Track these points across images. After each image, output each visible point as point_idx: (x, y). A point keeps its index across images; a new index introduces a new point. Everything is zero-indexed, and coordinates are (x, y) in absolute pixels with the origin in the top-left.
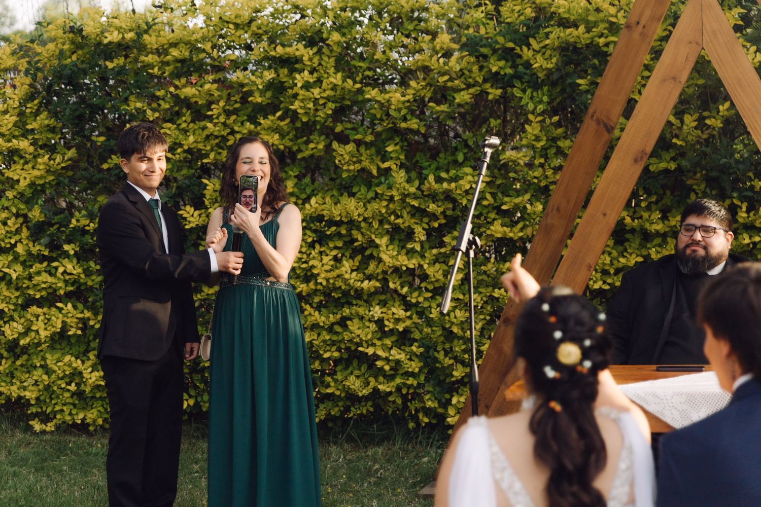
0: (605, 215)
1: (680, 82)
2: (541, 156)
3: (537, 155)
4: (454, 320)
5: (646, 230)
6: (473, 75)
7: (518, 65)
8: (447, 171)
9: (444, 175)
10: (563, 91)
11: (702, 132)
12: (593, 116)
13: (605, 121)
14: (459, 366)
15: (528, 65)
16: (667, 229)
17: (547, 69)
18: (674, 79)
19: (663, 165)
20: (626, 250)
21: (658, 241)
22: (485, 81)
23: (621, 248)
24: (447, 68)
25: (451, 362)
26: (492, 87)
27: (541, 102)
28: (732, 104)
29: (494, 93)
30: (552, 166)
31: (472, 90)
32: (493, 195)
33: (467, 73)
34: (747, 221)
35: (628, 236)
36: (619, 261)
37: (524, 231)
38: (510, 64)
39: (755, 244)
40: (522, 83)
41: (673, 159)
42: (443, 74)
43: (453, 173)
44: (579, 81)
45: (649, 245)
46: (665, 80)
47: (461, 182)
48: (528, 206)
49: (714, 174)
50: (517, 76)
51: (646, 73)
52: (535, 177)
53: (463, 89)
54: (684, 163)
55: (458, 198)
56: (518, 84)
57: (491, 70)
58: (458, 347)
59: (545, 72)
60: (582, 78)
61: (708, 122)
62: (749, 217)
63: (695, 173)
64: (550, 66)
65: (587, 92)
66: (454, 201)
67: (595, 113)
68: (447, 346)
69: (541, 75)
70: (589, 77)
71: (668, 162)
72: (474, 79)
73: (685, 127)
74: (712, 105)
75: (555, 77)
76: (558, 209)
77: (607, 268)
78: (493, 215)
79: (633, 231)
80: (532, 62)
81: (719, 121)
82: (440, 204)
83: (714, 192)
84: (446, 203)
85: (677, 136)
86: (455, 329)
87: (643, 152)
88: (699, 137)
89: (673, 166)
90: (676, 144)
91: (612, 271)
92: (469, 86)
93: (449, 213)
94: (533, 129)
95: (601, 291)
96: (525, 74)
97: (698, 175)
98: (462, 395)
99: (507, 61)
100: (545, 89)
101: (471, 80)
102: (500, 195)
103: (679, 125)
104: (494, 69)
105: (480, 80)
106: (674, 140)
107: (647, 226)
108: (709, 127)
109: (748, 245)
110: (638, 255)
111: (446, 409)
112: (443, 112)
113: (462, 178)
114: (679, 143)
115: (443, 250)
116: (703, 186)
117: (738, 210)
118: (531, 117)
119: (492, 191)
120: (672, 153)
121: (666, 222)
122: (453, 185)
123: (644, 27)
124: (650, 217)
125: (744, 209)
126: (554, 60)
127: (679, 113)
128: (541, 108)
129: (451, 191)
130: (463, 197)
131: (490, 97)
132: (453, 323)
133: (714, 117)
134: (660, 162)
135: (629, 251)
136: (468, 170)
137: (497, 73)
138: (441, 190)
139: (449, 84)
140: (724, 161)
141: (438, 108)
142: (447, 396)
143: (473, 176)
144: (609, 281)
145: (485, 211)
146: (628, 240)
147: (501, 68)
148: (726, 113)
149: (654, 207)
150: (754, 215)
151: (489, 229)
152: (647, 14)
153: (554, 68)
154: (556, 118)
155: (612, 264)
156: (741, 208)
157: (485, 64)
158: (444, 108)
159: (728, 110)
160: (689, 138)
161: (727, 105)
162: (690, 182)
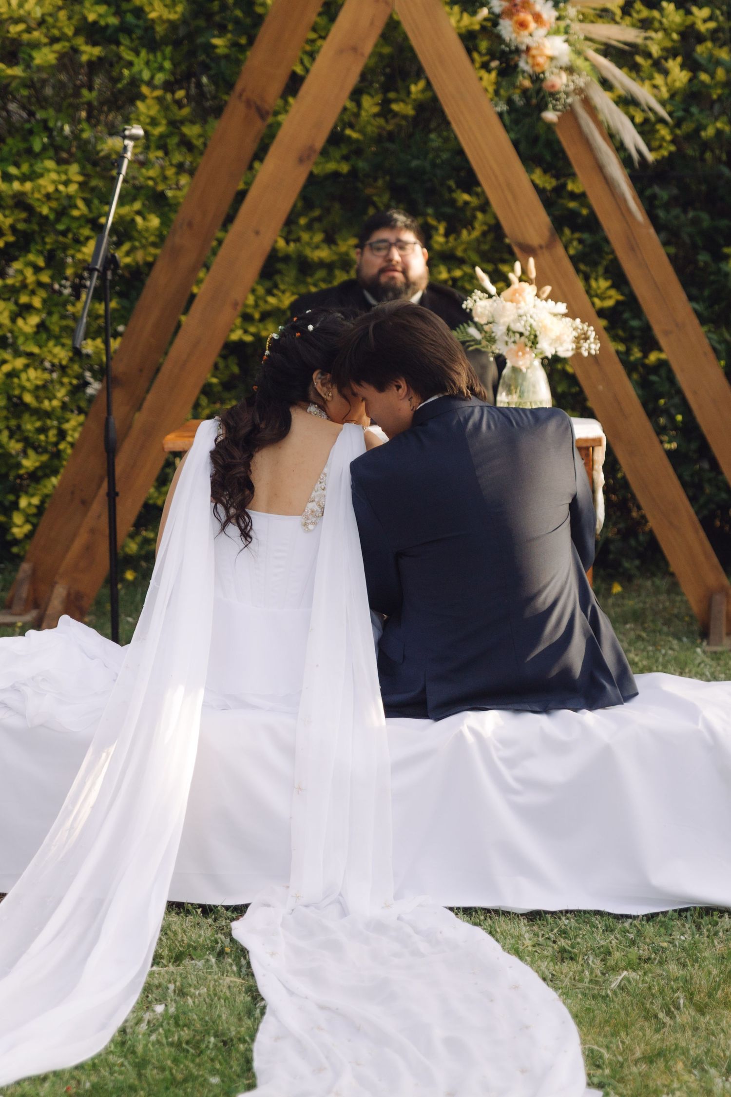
0: (257, 233)
1: (362, 55)
2: (159, 147)
3: (153, 145)
4: (28, 385)
5: (306, 258)
6: (59, 24)
7: (125, 12)
8: (17, 165)
9: (13, 170)
10: (192, 53)
11: (387, 121)
12: (240, 95)
13: (258, 103)
14: (31, 452)
15: (139, 12)
16: (335, 258)
17: (169, 21)
18: (354, 49)
19: (331, 166)
20: (276, 286)
21: (321, 274)
22: (77, 32)
23: (268, 284)
24: (22, 12)
25: (19, 446)
26: (87, 43)
27: (161, 68)
28: (429, 84)
29: (90, 52)
30: (175, 161)
31: (57, 47)
32: (88, 202)
33: (50, 20)
34: (445, 247)
35: (280, 266)
36: (266, 302)
37: (132, 255)
38: (113, 10)
39: (455, 280)
40: (132, 40)
41: (346, 158)
42: (17, 21)
43: (25, 168)
44: (216, 41)
45: (310, 280)
46: (342, 51)
47: (41, 182)
48: (139, 220)
49: (401, 181)
50: (125, 29)
51: (313, 36)
52: (150, 178)
53: (45, 45)
54: (361, 164)
55: (36, 204)
56: (125, 40)
57: (85, 18)
58: (30, 425)
59: (166, 26)
60: (219, 36)
61: (395, 107)
62: (447, 242)
63: (376, 179)
64: (173, 17)
65: (226, 57)
66: (29, 209)
67: (243, 90)
68: (13, 423)
69: (160, 29)
70: (229, 36)
71: (338, 162)
72: (60, 29)
73: (363, 113)
74: (400, 83)
75: (182, 32)
76: (190, 225)
77: (249, 310)
78: (86, 232)
79: (287, 259)
80: (147, 9)
81: (410, 107)
82: (7, 212)
83: (401, 206)
84: (16, 212)
85: (351, 126)
86: (28, 398)
87: (311, 149)
88: (383, 128)
89: (345, 168)
90: (349, 137)
91: (257, 316)
92: (54, 40)
93: (21, 226)
94: (148, 108)
95: (241, 343)
96: (137, 26)
97: (380, 183)
98: (32, 495)
99: (109, 4)
100: (168, 50)
101: (56, 32)
102: (96, 202)
103: (355, 110)
104: (91, 17)
105: (69, 32)
106: (348, 132)
107: (308, 251)
108: (395, 114)
109: (445, 282)
111: (10, 517)
112: (14, 77)
113: (41, 175)
114: (355, 135)
115: (10, 281)
116: (386, 197)
117: (433, 232)
118: (145, 90)
119: (87, 195)
120: (344, 150)
121: (334, 247)
122: (28, 186)
124: (311, 238)
125: (442, 229)
126: (180, 8)
127: (356, 95)
128: (160, 78)
129: (23, 194)
130: (43, 203)
131: (84, 58)
132: (23, 388)
133: (403, 101)
134: (327, 162)
135: (282, 287)
136: (50, 164)
137: (95, 23)
138: (10, 193)
139: (25, 37)
140: (415, 163)
141: (10, 72)
142: (11, 497)
143: (58, 173)
144: (252, 329)
145: (74, 225)
146: (279, 272)
147: (100, 16)
148: (420, 96)
149: (316, 225)
150: (456, 239)
151: (79, 251)
153: (178, 19)
154: (180, 94)
155: (256, 305)
156: (436, 229)
157: (77, 8)
158: (17, 71)
159: (423, 91)
160: (369, 129)
161: (422, 84)
162: (369, 191)
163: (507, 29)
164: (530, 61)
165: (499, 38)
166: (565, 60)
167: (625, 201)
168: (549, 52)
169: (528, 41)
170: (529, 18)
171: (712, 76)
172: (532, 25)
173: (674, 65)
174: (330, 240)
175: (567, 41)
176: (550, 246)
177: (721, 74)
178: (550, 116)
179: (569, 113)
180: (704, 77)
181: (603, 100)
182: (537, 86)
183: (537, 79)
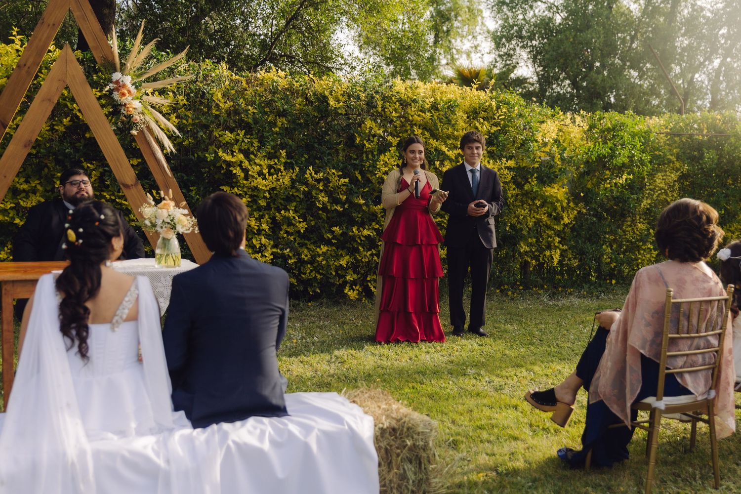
0: (5, 177)
1: (53, 102)
5: (17, 188)
11: (53, 133)
13: (3, 121)
16: (30, 188)
18: (50, 100)
21: (23, 195)
45: (18, 197)
46: (43, 101)
49: (60, 158)
54: (42, 150)
61: (56, 127)
81: (63, 128)
87: (32, 142)
89: (34, 152)
97: (51, 158)
107: (18, 185)
108: (57, 131)
110: (11, 203)
116: (53, 164)
121: (29, 184)
123: (29, 68)
124: (19, 180)
133: (60, 125)
140: (67, 151)
148: (68, 124)
149: (20, 175)
152: (31, 60)
159: (69, 121)
160: (45, 136)
161: (69, 119)
162: (46, 161)
163: (116, 96)
164: (126, 109)
165: (112, 99)
166: (140, 110)
167: (164, 167)
168: (134, 107)
169: (125, 101)
170: (126, 92)
171: (187, 121)
172: (127, 95)
173: (173, 117)
174: (27, 182)
175: (140, 102)
176: (136, 185)
177: (190, 121)
178: (134, 132)
179: (141, 132)
180: (185, 122)
181: (154, 126)
182: (128, 120)
183: (129, 117)
